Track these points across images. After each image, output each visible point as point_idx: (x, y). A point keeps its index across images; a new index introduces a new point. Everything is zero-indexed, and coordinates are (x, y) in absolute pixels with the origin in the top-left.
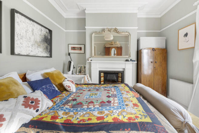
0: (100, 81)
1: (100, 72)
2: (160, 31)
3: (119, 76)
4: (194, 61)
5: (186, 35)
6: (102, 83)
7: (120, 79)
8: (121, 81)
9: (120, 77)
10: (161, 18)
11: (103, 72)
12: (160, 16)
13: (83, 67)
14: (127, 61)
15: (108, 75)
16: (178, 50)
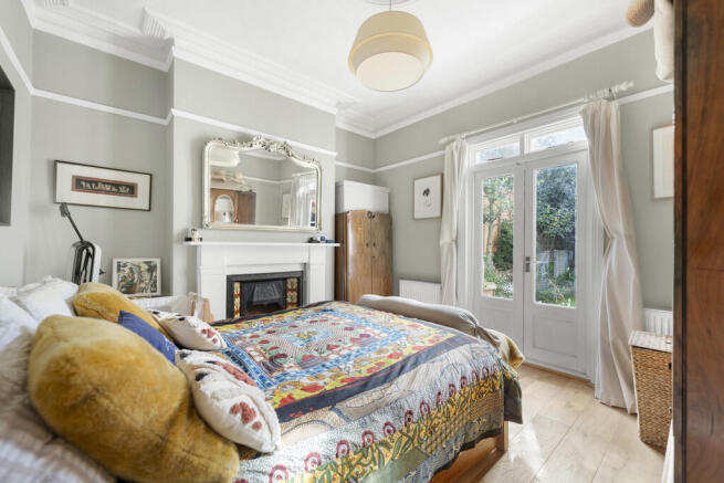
0: (230, 312)
1: (231, 280)
2: (373, 171)
3: (289, 287)
4: (441, 243)
5: (427, 192)
6: (237, 316)
7: (292, 297)
8: (295, 301)
9: (292, 290)
10: (375, 142)
11: (239, 279)
12: (373, 136)
13: (146, 267)
14: (311, 241)
15: (257, 288)
16: (413, 218)
